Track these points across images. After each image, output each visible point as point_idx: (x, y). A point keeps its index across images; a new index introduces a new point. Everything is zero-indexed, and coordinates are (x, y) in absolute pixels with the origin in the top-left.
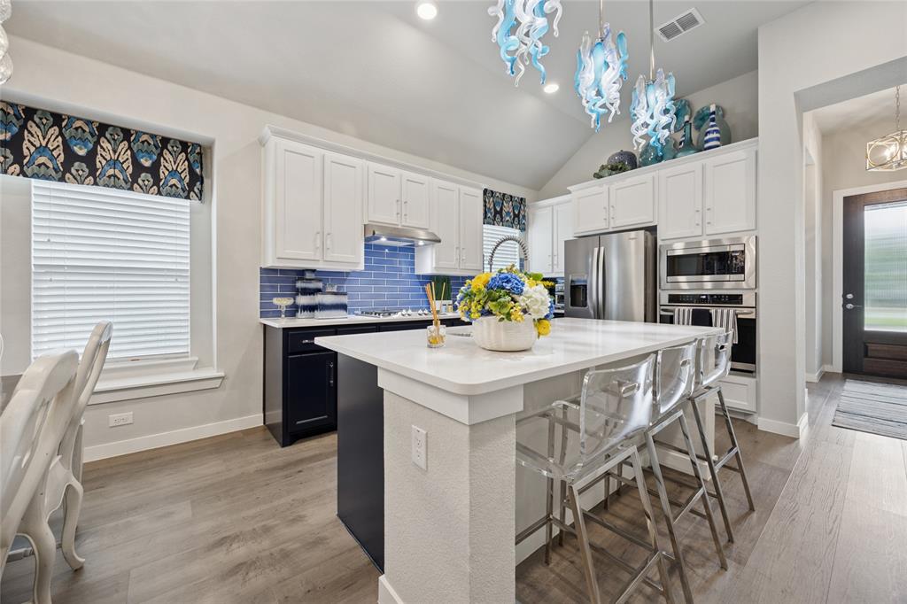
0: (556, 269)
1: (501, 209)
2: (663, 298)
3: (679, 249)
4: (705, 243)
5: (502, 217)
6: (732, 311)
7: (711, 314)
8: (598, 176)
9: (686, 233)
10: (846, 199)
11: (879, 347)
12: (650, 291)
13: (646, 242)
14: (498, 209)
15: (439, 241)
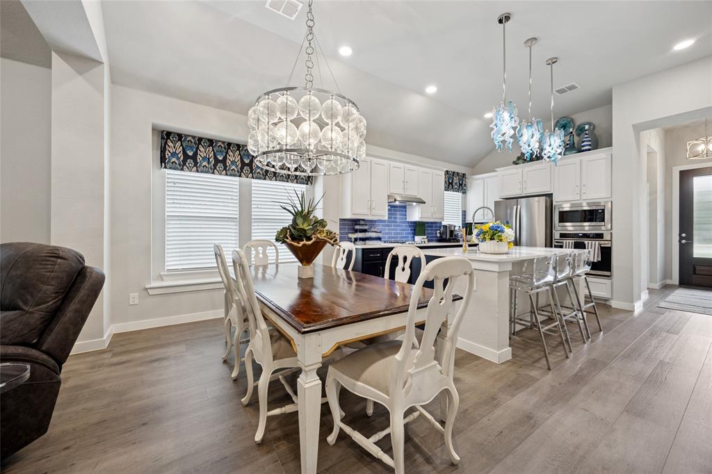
0: (486, 217)
1: (452, 181)
2: (556, 235)
3: (567, 207)
4: (584, 204)
5: (453, 186)
6: (597, 243)
7: (585, 244)
8: (515, 163)
9: (571, 198)
10: (681, 172)
11: (703, 268)
12: (548, 231)
13: (546, 203)
14: (451, 181)
15: (424, 203)
